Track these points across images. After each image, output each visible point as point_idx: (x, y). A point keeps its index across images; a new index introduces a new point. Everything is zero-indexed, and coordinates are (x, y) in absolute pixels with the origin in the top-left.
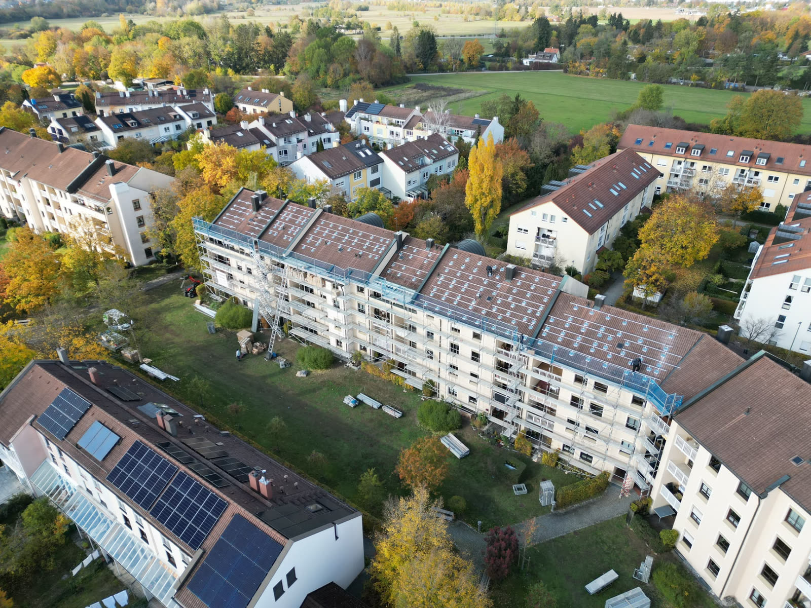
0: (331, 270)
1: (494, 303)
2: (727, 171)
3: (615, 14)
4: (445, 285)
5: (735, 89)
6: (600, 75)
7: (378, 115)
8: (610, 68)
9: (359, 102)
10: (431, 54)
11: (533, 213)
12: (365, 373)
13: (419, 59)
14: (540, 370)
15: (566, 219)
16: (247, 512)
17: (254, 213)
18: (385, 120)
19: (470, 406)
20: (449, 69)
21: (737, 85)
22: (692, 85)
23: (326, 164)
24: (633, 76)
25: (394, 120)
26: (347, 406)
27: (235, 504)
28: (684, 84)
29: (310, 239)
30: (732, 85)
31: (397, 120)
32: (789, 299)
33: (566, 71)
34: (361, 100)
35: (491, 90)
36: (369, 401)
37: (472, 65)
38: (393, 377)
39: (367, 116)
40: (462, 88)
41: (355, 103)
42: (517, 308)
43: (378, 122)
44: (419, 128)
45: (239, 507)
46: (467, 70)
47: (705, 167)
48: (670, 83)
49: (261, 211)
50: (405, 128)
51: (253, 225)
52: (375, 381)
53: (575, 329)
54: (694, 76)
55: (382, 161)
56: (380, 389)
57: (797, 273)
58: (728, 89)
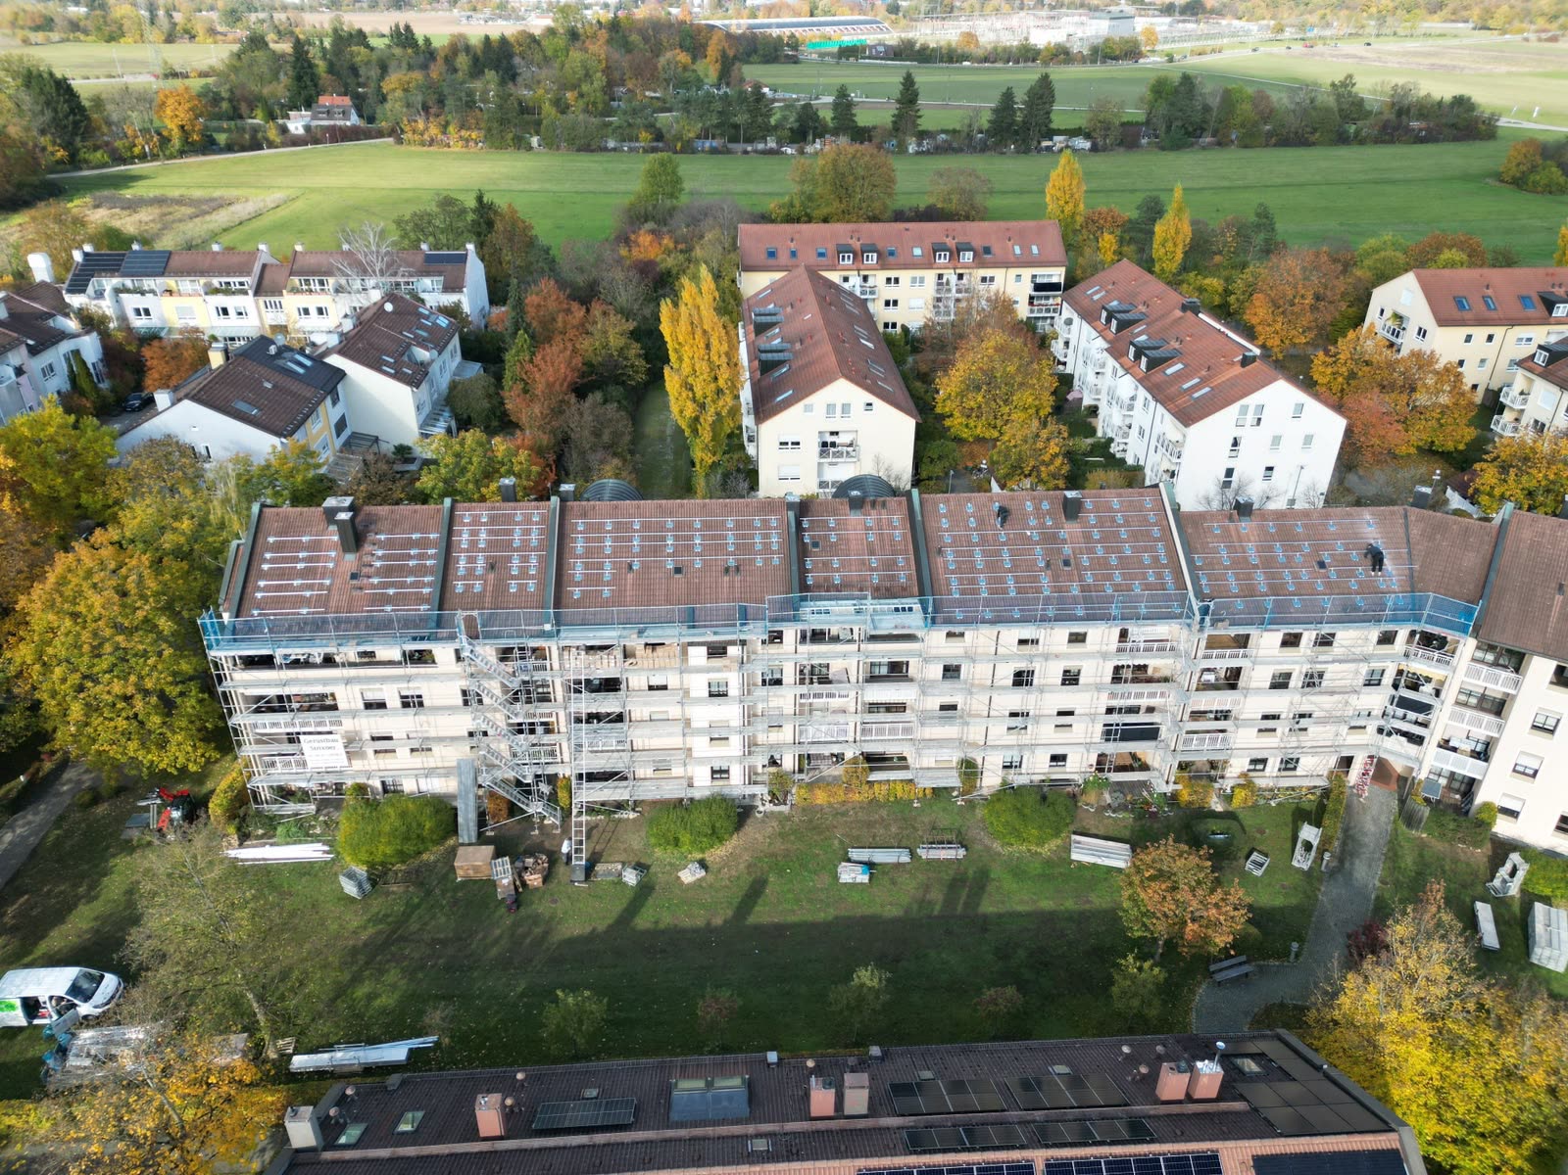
0: (691, 620)
1: (1079, 567)
2: (922, 280)
3: (397, 26)
4: (966, 567)
5: (714, 151)
6: (472, 144)
7: (162, 274)
8: (489, 130)
9: (86, 255)
10: (76, 124)
11: (808, 409)
12: (809, 809)
13: (49, 137)
14: (1215, 652)
15: (870, 404)
16: (1267, 1142)
17: (350, 557)
18: (186, 284)
19: (1058, 774)
20: (138, 157)
21: (715, 143)
22: (646, 151)
23: (242, 406)
24: (535, 141)
25: (216, 282)
26: (853, 886)
27: (1230, 1144)
28: (631, 150)
29: (577, 570)
30: (707, 144)
31: (224, 280)
32: (1235, 443)
33: (400, 141)
34: (88, 248)
35: (291, 193)
36: (881, 856)
37: (192, 144)
38: (880, 792)
39: (128, 282)
40: (217, 193)
41: (78, 256)
42: (1124, 563)
43: (170, 292)
44: (295, 291)
45: (1246, 1143)
46: (182, 153)
47: (889, 280)
48: (606, 149)
49: (367, 548)
50: (257, 293)
51: (373, 586)
52: (844, 814)
53: (1241, 563)
54: (644, 135)
55: (340, 374)
56: (870, 825)
57: (1243, 401)
58: (703, 151)
